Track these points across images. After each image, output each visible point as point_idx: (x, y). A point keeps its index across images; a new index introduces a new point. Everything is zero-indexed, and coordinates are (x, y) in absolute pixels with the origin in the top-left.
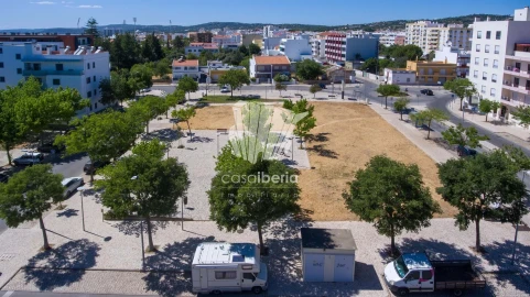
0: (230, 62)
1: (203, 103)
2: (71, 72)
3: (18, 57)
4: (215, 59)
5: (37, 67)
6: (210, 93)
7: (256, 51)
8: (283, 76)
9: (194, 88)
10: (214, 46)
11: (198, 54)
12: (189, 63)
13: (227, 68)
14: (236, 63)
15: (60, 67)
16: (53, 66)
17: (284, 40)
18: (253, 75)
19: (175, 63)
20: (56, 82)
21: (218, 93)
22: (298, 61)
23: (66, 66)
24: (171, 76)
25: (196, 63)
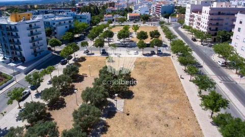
0: (121, 15)
1: (114, 26)
2: (84, 19)
3: (72, 15)
4: (116, 14)
5: (76, 17)
6: (116, 24)
7: (131, 11)
8: (137, 19)
9: (112, 23)
10: (116, 9)
11: (110, 12)
12: (109, 16)
13: (120, 17)
14: (123, 15)
15: (81, 17)
16: (79, 17)
17: (140, 7)
18: (128, 19)
19: (105, 16)
20: (81, 21)
21: (118, 24)
22: (144, 14)
23: (82, 17)
24: (104, 20)
25: (111, 16)
